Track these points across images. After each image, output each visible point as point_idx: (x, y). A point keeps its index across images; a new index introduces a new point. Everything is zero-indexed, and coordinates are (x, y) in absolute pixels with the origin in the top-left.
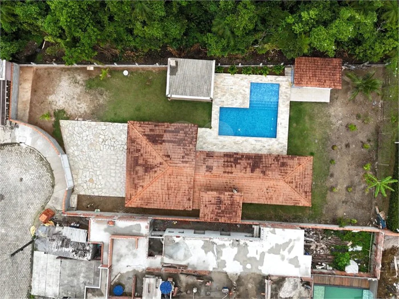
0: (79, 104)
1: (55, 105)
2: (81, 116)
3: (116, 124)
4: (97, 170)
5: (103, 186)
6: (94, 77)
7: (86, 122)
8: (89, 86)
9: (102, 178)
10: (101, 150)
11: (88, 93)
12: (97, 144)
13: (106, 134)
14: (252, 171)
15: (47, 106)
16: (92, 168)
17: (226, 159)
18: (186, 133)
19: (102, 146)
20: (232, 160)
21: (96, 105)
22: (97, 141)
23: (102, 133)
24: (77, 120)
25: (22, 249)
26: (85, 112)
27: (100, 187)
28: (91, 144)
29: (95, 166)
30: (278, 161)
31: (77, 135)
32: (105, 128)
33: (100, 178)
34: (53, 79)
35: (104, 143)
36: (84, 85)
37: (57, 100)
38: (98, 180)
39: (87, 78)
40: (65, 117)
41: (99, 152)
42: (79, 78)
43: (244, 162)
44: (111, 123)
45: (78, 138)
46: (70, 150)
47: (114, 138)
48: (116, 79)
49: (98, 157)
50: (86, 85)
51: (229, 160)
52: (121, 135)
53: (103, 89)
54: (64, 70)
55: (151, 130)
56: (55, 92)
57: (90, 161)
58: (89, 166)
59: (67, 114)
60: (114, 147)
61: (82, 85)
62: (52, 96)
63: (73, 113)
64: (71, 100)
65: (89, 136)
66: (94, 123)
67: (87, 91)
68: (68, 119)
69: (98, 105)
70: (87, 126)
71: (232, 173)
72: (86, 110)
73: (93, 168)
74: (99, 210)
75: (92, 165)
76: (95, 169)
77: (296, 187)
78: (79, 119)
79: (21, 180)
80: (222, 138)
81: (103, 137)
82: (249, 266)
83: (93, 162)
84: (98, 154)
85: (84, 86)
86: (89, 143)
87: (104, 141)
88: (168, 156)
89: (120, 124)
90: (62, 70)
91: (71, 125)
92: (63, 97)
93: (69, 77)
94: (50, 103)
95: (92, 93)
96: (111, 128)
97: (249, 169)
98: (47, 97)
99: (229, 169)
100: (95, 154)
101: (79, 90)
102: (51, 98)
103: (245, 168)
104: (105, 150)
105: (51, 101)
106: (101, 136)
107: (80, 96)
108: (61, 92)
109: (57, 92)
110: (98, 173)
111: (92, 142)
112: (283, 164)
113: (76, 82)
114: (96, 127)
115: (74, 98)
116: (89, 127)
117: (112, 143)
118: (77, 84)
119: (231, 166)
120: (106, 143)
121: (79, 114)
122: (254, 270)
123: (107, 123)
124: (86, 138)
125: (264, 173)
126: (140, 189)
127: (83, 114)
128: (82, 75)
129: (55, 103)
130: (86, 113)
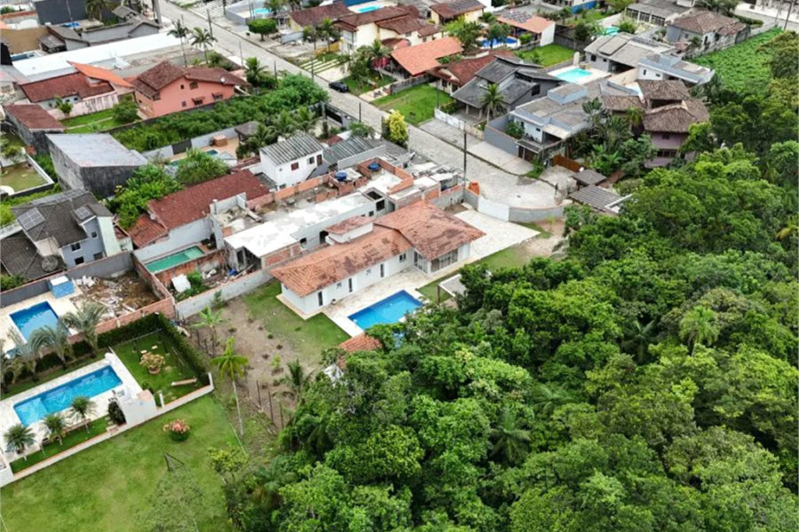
2: (529, 243)
3: (497, 251)
7: (520, 241)
13: (496, 243)
14: (347, 258)
17: (379, 256)
18: (433, 250)
20: (373, 258)
25: (465, 161)
30: (331, 278)
31: (516, 233)
32: (502, 245)
43: (361, 261)
46: (509, 225)
51: (375, 257)
55: (462, 237)
59: (541, 238)
66: (514, 243)
70: (517, 240)
71: (364, 248)
77: (296, 271)
78: (528, 240)
79: (519, 197)
80: (397, 290)
82: (286, 220)
88: (428, 227)
91: (529, 235)
97: (351, 258)
99: (369, 249)
103: (355, 257)
112: (324, 277)
114: (509, 243)
116: (514, 240)
119: (369, 252)
122: (280, 220)
125: (336, 262)
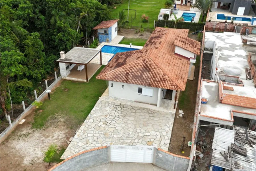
0: (53, 137)
1: (39, 159)
2: (68, 137)
3: (92, 111)
4: (138, 135)
5: (158, 133)
6: (33, 121)
7: (77, 133)
8: (39, 126)
9: (149, 132)
10: (115, 128)
11: (46, 128)
12: (106, 129)
13: (99, 120)
14: (161, 37)
15: (34, 168)
16: (134, 140)
19: (111, 126)
21: (64, 124)
22: (103, 129)
23: (96, 124)
24: (70, 142)
26: (64, 134)
27: (159, 137)
28: (105, 135)
29: (131, 136)
31: (88, 145)
32: (93, 120)
33: (148, 134)
34: (5, 154)
35: (108, 124)
36: (34, 130)
37: (34, 156)
38: (149, 137)
39: (30, 126)
40: (60, 153)
41: (117, 130)
42: (24, 132)
44: (89, 115)
45: (92, 145)
47: (106, 116)
48: (47, 107)
49: (123, 131)
50: (37, 128)
52: (105, 110)
53: (50, 117)
54: (5, 143)
55: (111, 67)
56: (23, 155)
57: (124, 140)
58: (131, 142)
59: (58, 150)
60: (115, 117)
61: (33, 131)
62: (25, 160)
63: (59, 144)
64: (43, 143)
65: (94, 135)
66: (82, 127)
67: (44, 128)
68: (63, 150)
69: (65, 122)
70: (81, 134)
71: (161, 42)
72: (63, 132)
73: (134, 138)
74: (189, 142)
75: (131, 139)
76: (136, 137)
78: (70, 140)
81: (101, 123)
83: (127, 137)
84: (119, 131)
85: (36, 130)
86: (102, 136)
87: (106, 123)
89: (94, 109)
90: (4, 144)
91: (72, 148)
92: (35, 150)
93: (16, 139)
94: (32, 163)
95: (49, 125)
96: (95, 115)
98: (23, 165)
100: (117, 133)
101: (37, 134)
102: (27, 161)
104: (116, 124)
105: (30, 162)
106: (99, 125)
107: (44, 135)
108: (28, 150)
109: (24, 154)
110: (141, 135)
111: (102, 133)
113: (27, 135)
114: (87, 126)
115: (43, 140)
116: (85, 132)
117: (110, 117)
118: (30, 135)
120: (109, 122)
121: (65, 139)
123: (88, 117)
124: (95, 138)
125: (163, 34)
126: (166, 77)
127: (66, 136)
128: (23, 130)
129: (36, 159)
130: (67, 133)
